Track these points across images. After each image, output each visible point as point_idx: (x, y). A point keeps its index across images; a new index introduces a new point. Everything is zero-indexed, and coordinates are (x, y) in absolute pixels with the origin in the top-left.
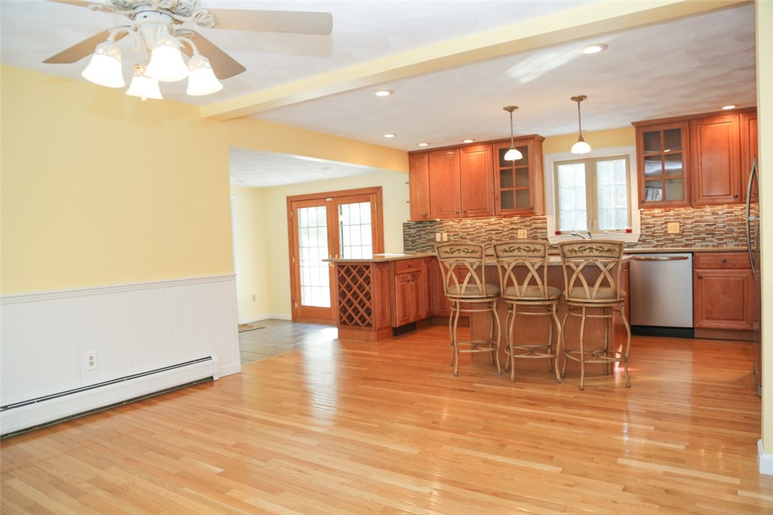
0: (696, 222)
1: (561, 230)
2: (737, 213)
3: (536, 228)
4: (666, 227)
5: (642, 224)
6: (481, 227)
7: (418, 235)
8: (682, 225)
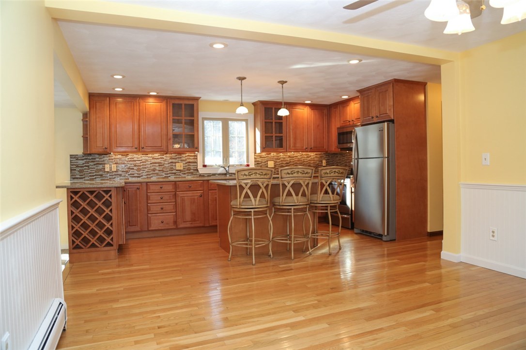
0: (281, 161)
1: (206, 164)
2: (299, 157)
3: (189, 162)
4: (267, 164)
5: (255, 161)
6: (147, 160)
7: (86, 166)
8: (275, 162)
